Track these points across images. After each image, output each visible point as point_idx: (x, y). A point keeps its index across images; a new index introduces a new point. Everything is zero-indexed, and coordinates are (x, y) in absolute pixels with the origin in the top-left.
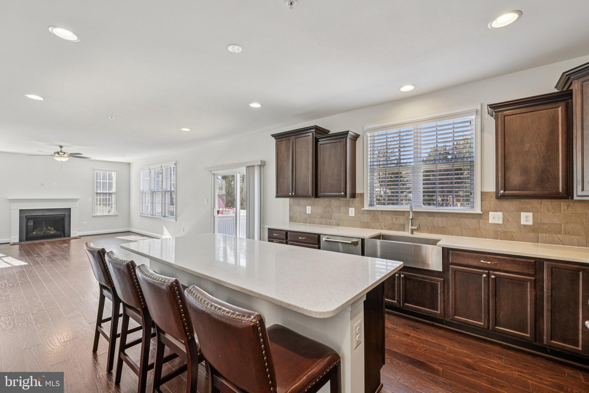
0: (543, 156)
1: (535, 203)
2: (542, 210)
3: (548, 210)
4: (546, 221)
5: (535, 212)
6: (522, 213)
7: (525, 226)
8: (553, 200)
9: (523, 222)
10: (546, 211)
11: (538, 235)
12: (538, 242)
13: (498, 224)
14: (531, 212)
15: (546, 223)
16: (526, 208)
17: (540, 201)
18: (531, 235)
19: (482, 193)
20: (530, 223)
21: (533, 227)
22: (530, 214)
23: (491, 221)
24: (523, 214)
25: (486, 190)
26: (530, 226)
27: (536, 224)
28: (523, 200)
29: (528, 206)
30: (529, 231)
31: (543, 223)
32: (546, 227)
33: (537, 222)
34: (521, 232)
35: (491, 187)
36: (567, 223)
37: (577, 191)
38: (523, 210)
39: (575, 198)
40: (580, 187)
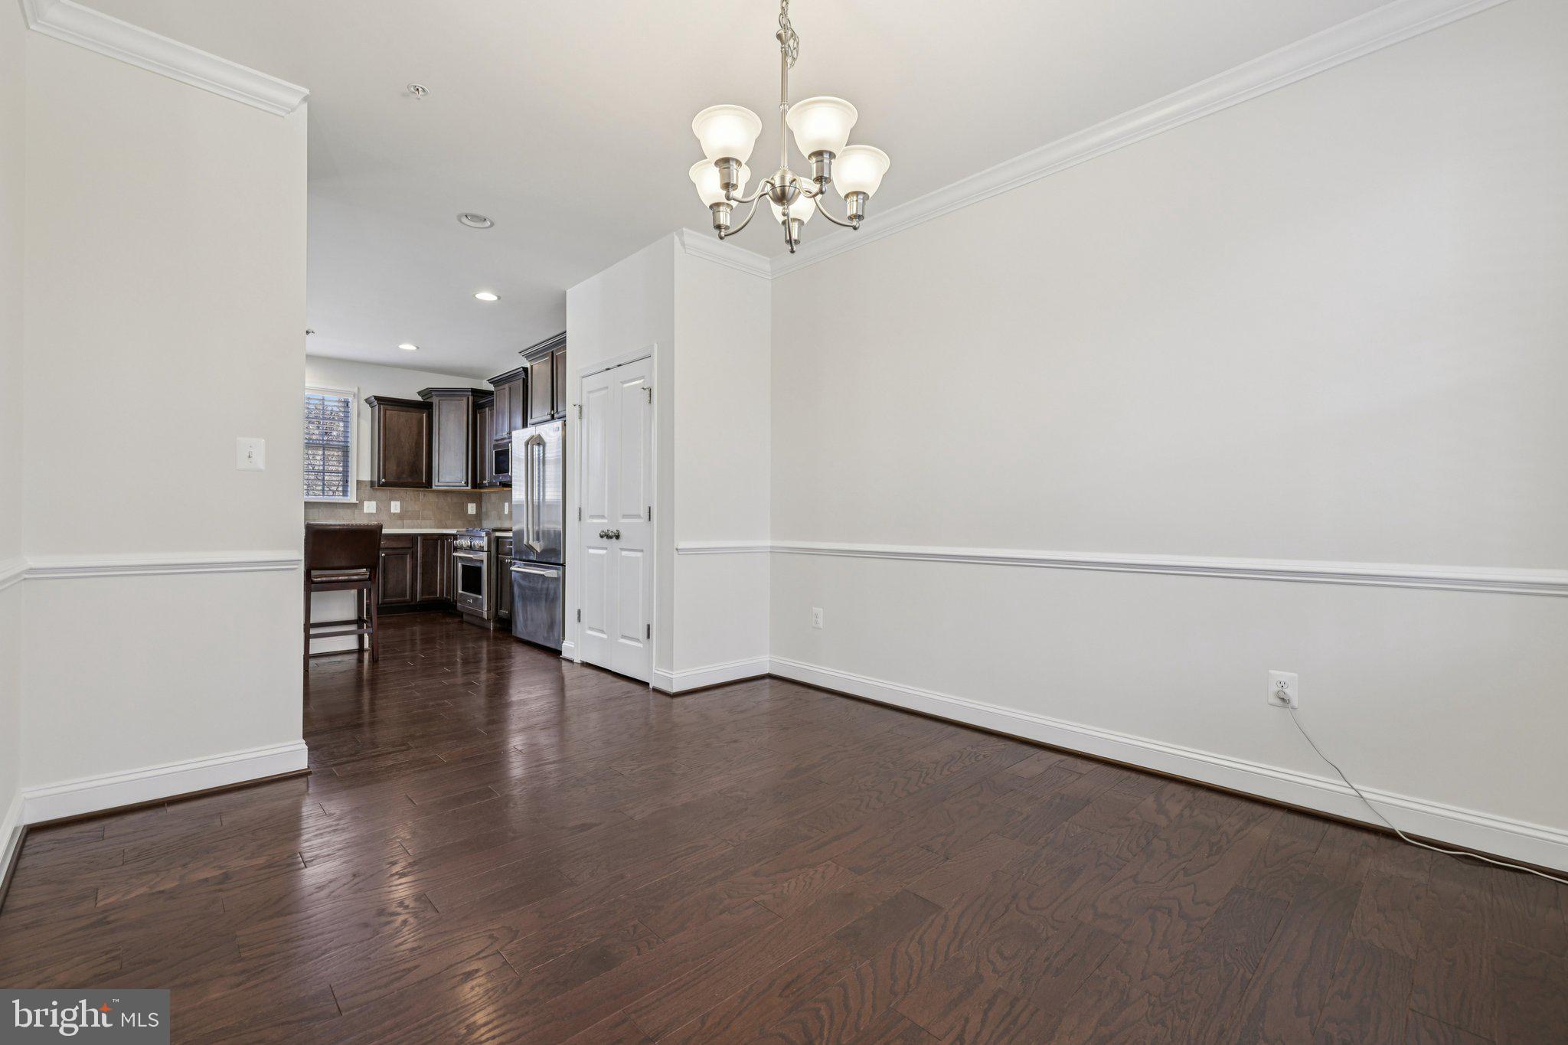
0: (413, 451)
1: (402, 491)
2: (407, 499)
3: (411, 499)
4: (410, 509)
5: (402, 501)
7: (394, 514)
8: (414, 489)
9: (393, 510)
11: (404, 522)
13: (372, 514)
17: (406, 489)
18: (399, 522)
19: (358, 482)
20: (398, 511)
22: (398, 503)
23: (366, 510)
24: (393, 503)
25: (361, 478)
26: (398, 513)
27: (402, 512)
28: (393, 489)
29: (397, 496)
30: (397, 519)
31: (408, 511)
32: (410, 514)
33: (403, 510)
34: (390, 519)
35: (366, 476)
36: (423, 510)
37: (435, 482)
38: (392, 499)
39: (434, 487)
40: (437, 480)
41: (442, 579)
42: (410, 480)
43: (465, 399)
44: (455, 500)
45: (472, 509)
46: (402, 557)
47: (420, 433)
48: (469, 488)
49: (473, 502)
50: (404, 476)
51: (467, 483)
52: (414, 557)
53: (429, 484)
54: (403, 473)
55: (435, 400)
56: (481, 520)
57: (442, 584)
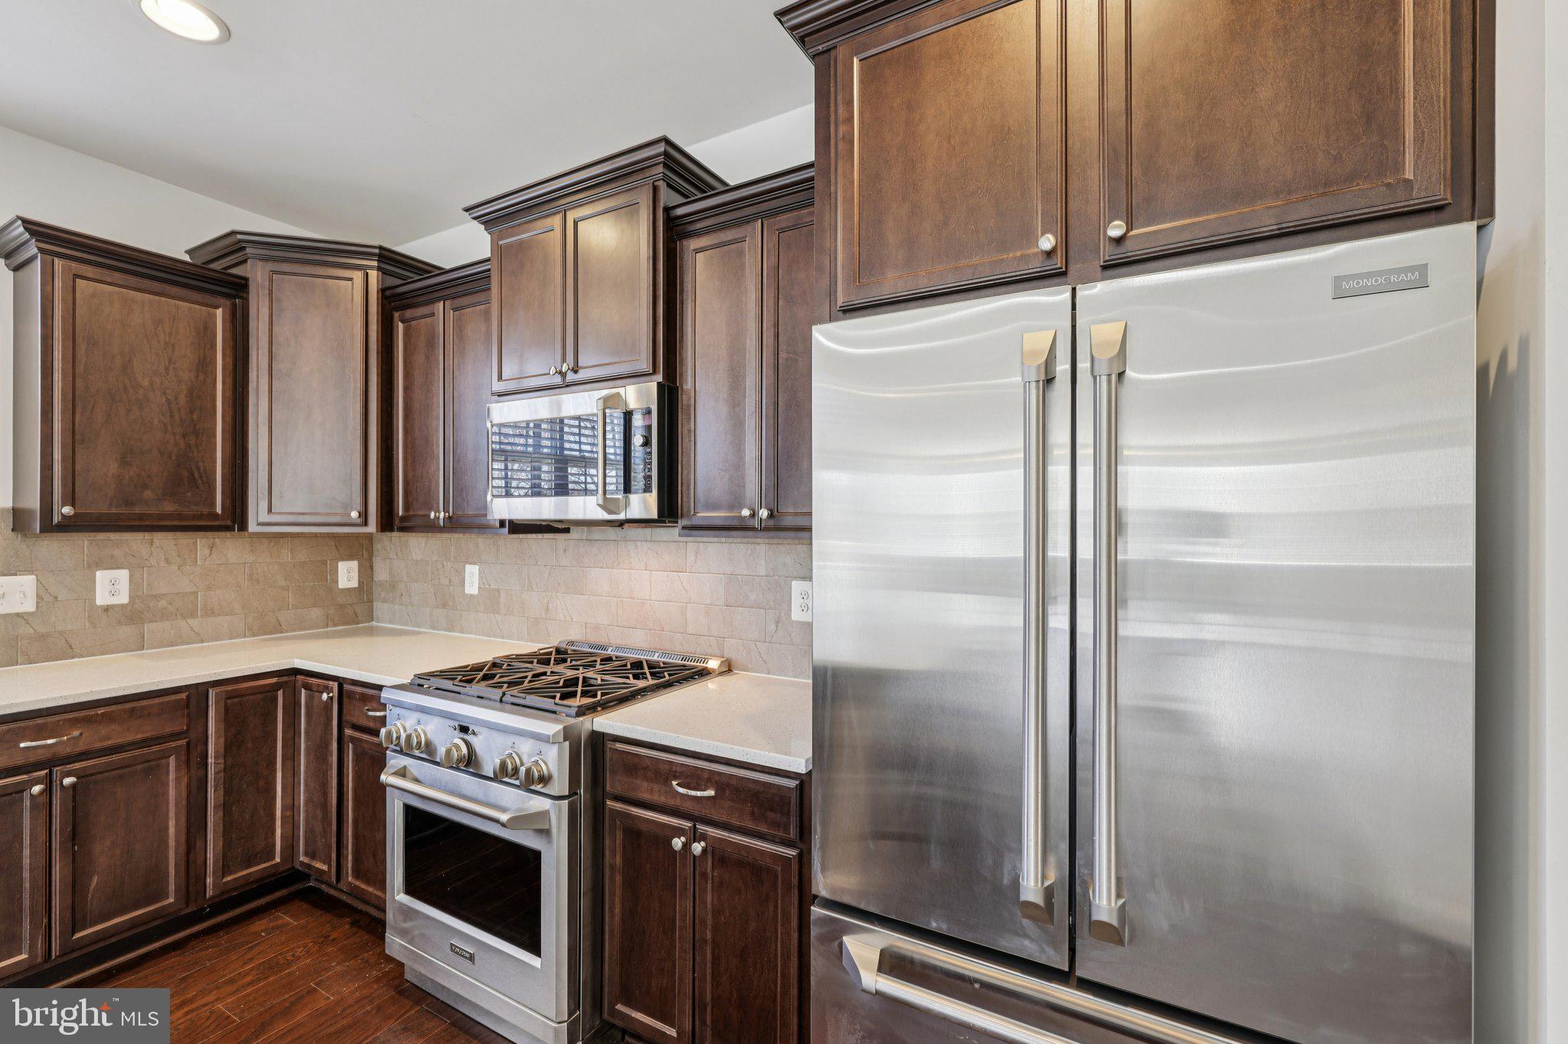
0: (181, 419)
1: (136, 542)
2: (153, 562)
3: (167, 560)
4: (163, 588)
5: (135, 567)
6: (99, 574)
7: (107, 609)
8: (179, 534)
9: (102, 598)
10: (163, 564)
11: (141, 630)
12: (143, 648)
13: (20, 615)
14: (123, 568)
15: (163, 595)
16: (112, 557)
17: (147, 536)
18: (126, 631)
20: (123, 598)
21: (129, 608)
22: (123, 575)
23: (1, 607)
24: (102, 577)
26: (123, 606)
27: (137, 601)
28: (102, 536)
29: (117, 552)
30: (119, 623)
31: (155, 596)
32: (163, 603)
33: (140, 593)
34: (94, 627)
36: (209, 588)
37: (257, 513)
38: (101, 564)
39: (252, 527)
40: (264, 505)
41: (291, 807)
42: (169, 507)
43: (358, 276)
44: (303, 556)
45: (347, 574)
46: (153, 769)
47: (205, 365)
48: (372, 528)
49: (350, 557)
50: (148, 494)
51: (364, 515)
52: (194, 756)
53: (236, 518)
54: (145, 486)
55: (256, 273)
56: (370, 601)
57: (291, 821)
